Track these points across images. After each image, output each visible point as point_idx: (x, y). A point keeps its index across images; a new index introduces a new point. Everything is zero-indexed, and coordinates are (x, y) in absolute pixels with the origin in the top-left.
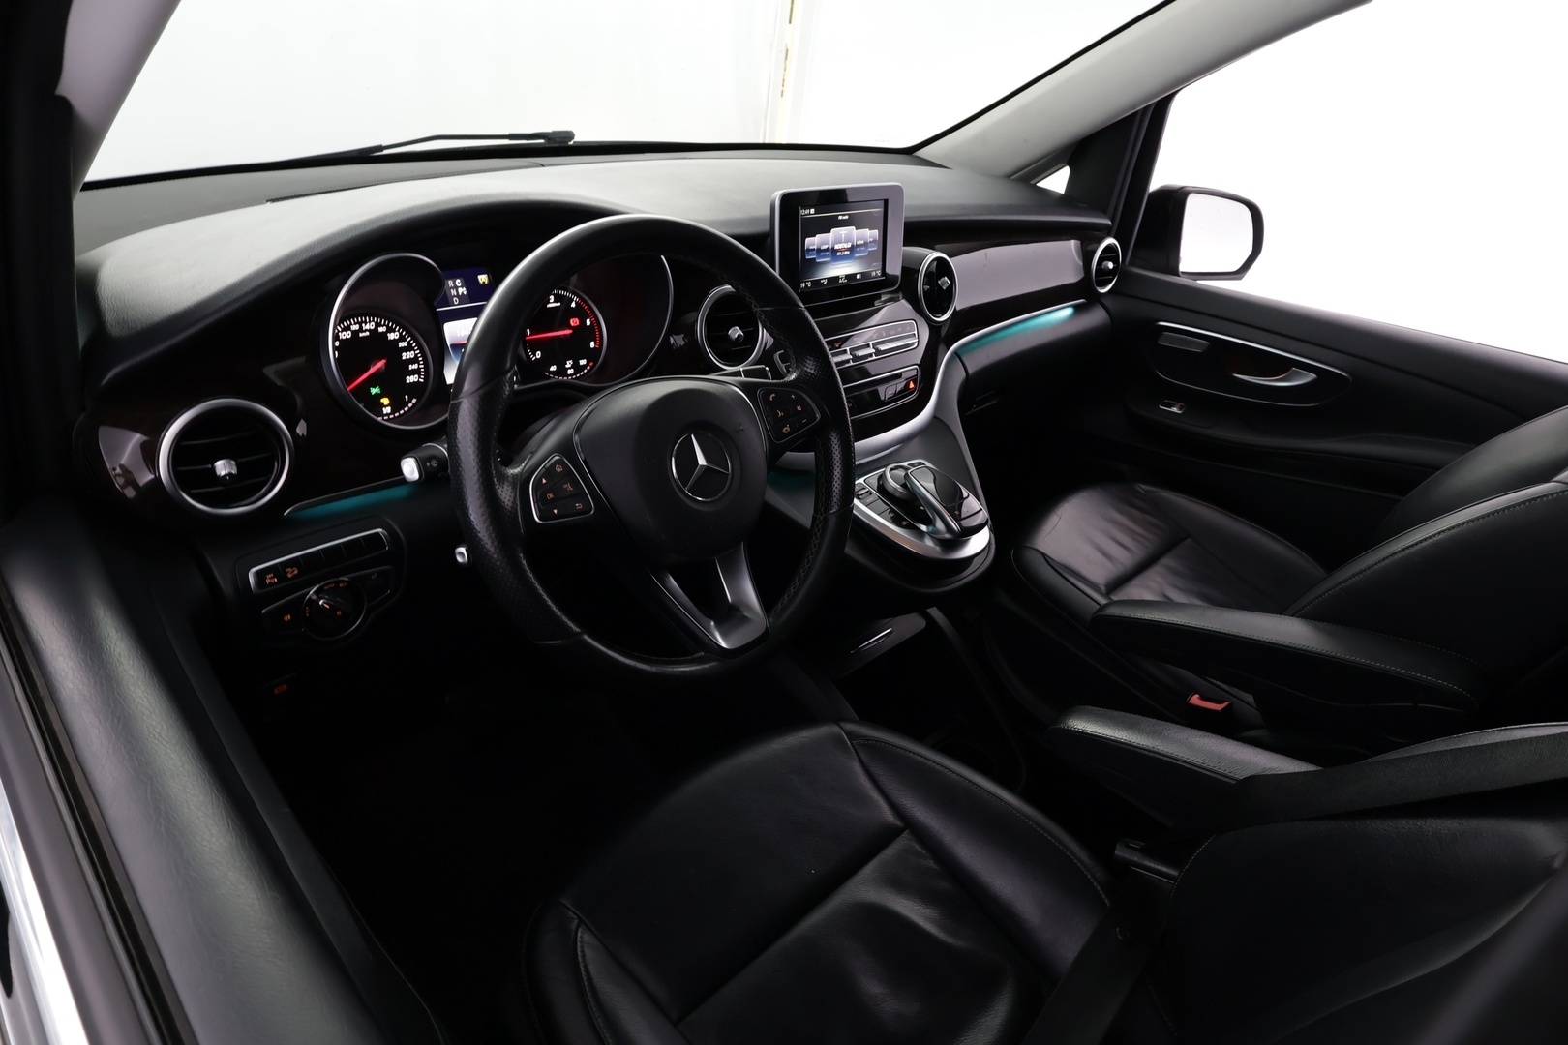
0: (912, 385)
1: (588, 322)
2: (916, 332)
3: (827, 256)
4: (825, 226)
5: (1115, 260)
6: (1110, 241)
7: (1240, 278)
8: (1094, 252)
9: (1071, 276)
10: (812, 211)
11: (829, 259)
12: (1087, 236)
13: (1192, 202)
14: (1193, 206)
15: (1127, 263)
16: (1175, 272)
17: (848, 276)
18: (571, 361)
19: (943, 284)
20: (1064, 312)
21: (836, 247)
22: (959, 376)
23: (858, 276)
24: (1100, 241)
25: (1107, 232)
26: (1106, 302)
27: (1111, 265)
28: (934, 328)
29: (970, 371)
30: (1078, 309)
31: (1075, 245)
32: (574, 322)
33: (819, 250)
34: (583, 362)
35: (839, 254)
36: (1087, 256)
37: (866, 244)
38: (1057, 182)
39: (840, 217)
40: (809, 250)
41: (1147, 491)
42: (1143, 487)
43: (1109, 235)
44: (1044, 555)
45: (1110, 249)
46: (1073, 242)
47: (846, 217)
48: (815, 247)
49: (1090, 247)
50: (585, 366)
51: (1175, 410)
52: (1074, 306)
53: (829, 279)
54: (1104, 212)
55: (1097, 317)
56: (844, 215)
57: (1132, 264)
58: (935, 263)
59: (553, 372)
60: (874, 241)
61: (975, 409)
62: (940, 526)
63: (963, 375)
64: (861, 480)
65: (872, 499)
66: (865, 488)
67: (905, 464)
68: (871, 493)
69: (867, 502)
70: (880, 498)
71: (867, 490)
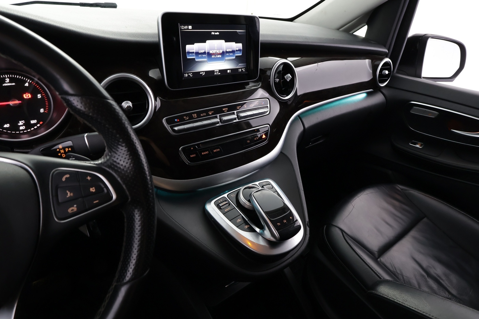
0: (264, 136)
1: (39, 96)
2: (269, 105)
3: (204, 58)
4: (202, 38)
5: (389, 70)
6: (387, 60)
7: (452, 81)
8: (378, 65)
9: (366, 78)
10: (190, 27)
11: (206, 60)
12: (375, 57)
13: (430, 42)
14: (431, 44)
15: (395, 72)
16: (420, 77)
17: (220, 71)
18: (23, 121)
19: (287, 79)
20: (361, 96)
21: (211, 52)
22: (299, 129)
23: (228, 71)
24: (382, 60)
25: (385, 55)
26: (384, 91)
27: (387, 72)
28: (282, 104)
29: (307, 126)
30: (369, 94)
31: (369, 62)
32: (27, 96)
33: (197, 54)
34: (33, 122)
35: (213, 56)
36: (374, 68)
37: (233, 52)
38: (362, 32)
39: (213, 33)
40: (189, 53)
41: (402, 189)
42: (400, 187)
43: (387, 57)
44: (342, 231)
45: (386, 64)
46: (367, 60)
47: (218, 33)
48: (194, 51)
49: (376, 63)
50: (35, 124)
51: (418, 146)
52: (368, 93)
53: (206, 72)
54: (384, 46)
55: (378, 98)
56: (216, 32)
57: (397, 72)
58: (282, 67)
59: (6, 128)
60: (239, 50)
61: (311, 145)
62: (267, 233)
63: (302, 128)
64: (225, 195)
65: (229, 208)
66: (226, 201)
67: (257, 183)
68: (229, 204)
69: (225, 210)
70: (235, 208)
71: (227, 202)
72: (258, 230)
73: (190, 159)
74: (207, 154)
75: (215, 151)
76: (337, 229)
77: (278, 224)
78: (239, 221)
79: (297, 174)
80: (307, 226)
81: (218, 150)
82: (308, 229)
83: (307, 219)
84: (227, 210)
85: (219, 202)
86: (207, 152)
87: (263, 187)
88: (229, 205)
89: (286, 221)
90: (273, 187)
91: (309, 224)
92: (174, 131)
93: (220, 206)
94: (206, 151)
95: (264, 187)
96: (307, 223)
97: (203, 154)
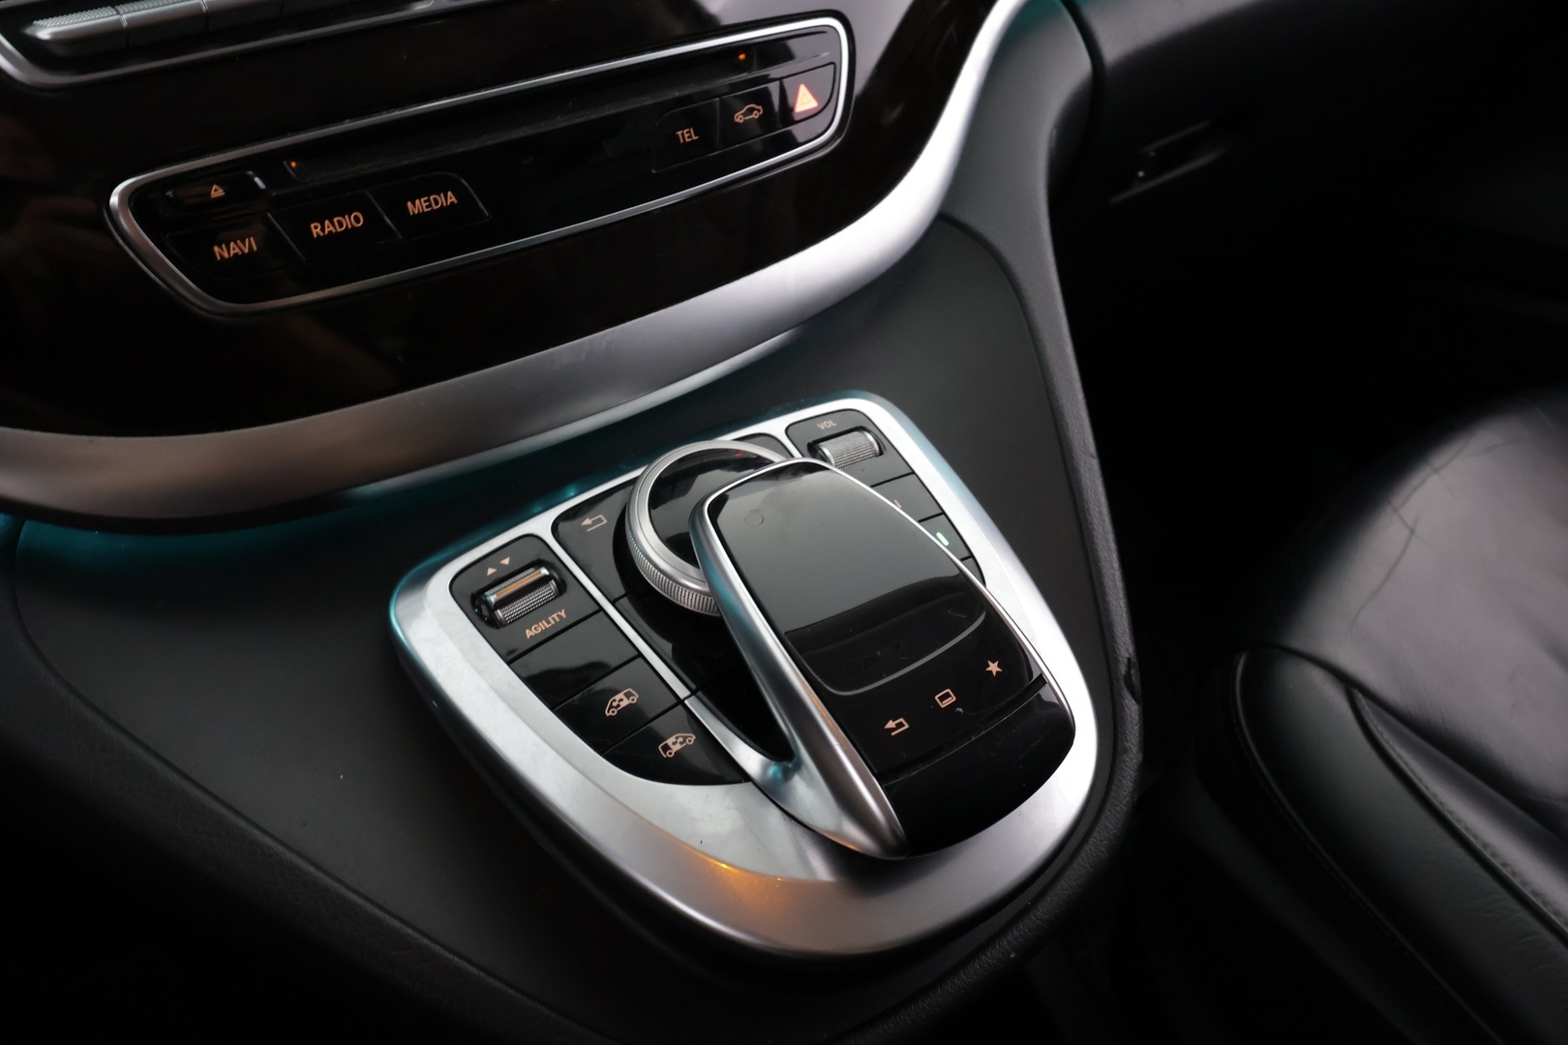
29: (1113, 51)
61: (1143, 183)
62: (809, 794)
63: (1080, 66)
64: (540, 525)
65: (558, 617)
66: (537, 564)
67: (776, 426)
68: (565, 584)
69: (529, 633)
70: (601, 609)
71: (544, 571)
72: (750, 759)
73: (216, 278)
74: (350, 232)
75: (417, 207)
76: (1318, 677)
77: (891, 724)
78: (625, 703)
79: (1050, 351)
80: (1126, 694)
81: (441, 199)
82: (1132, 709)
83: (1125, 645)
84: (543, 625)
85: (491, 571)
86: (351, 221)
87: (813, 448)
88: (562, 588)
89: (952, 699)
90: (884, 447)
91: (1136, 679)
92: (33, 51)
93: (487, 603)
94: (345, 211)
95: (826, 449)
96: (1123, 669)
97: (316, 230)
